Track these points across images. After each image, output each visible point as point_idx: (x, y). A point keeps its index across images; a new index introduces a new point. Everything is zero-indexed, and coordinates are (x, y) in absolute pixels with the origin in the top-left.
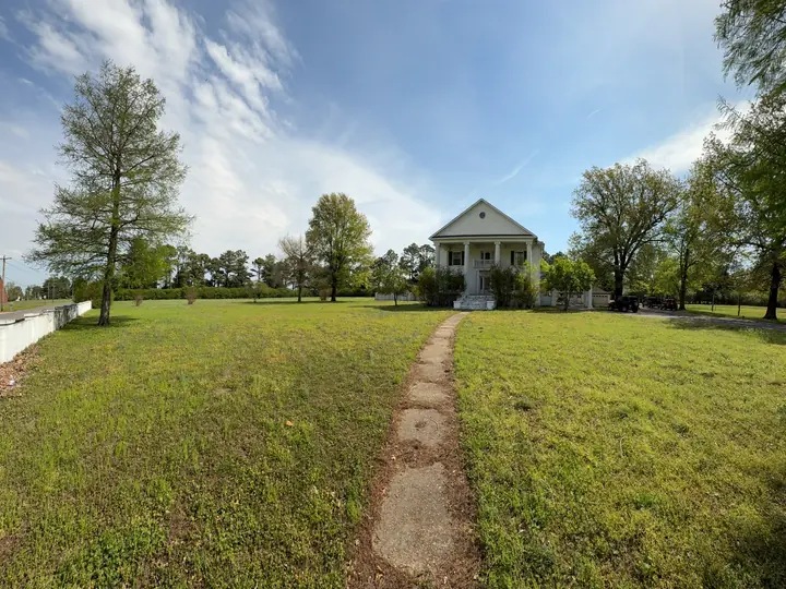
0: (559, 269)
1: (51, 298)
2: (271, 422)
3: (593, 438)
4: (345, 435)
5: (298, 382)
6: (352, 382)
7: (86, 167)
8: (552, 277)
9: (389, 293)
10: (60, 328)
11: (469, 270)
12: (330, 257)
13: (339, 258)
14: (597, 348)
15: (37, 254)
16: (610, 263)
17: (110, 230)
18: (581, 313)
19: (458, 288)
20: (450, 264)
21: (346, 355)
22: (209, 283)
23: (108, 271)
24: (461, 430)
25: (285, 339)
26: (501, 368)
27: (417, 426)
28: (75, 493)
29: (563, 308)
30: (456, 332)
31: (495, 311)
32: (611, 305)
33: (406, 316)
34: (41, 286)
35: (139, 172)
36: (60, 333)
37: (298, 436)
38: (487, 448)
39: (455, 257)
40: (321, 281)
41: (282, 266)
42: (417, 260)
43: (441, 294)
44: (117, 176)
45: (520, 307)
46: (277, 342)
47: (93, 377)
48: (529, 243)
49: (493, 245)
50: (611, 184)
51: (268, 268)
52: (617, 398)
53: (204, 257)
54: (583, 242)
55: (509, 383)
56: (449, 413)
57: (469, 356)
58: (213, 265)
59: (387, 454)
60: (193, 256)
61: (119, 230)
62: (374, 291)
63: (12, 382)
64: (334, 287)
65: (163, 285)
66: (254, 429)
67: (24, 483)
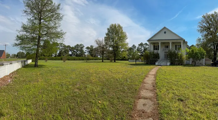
0: (192, 51)
1: (19, 58)
2: (93, 101)
3: (206, 112)
4: (119, 107)
5: (102, 89)
6: (122, 89)
7: (30, 17)
8: (190, 53)
9: (133, 59)
10: (23, 67)
11: (161, 52)
12: (113, 47)
13: (116, 47)
14: (207, 79)
15: (16, 44)
16: (212, 48)
17: (38, 37)
18: (201, 67)
19: (157, 58)
20: (154, 50)
21: (119, 80)
22: (71, 55)
23: (37, 50)
24: (158, 107)
25: (98, 74)
26: (173, 86)
27: (143, 105)
28: (31, 115)
29: (194, 65)
30: (157, 73)
31: (170, 66)
32: (212, 64)
33: (139, 67)
34: (16, 54)
35: (47, 18)
36: (23, 68)
37: (103, 106)
38: (168, 114)
39: (156, 47)
40: (110, 55)
41: (96, 49)
42: (143, 48)
43: (151, 60)
44: (40, 19)
45: (179, 65)
46: (95, 75)
47: (34, 82)
48: (182, 42)
49: (169, 43)
50: (212, 19)
51: (91, 50)
52: (215, 98)
53: (69, 46)
54: (201, 41)
55: (175, 91)
56: (154, 101)
57: (161, 81)
58: (72, 49)
59: (133, 114)
60: (65, 46)
61: (41, 37)
62: (129, 59)
63: (9, 81)
64: (115, 57)
65: (54, 56)
66: (88, 103)
67: (15, 109)
